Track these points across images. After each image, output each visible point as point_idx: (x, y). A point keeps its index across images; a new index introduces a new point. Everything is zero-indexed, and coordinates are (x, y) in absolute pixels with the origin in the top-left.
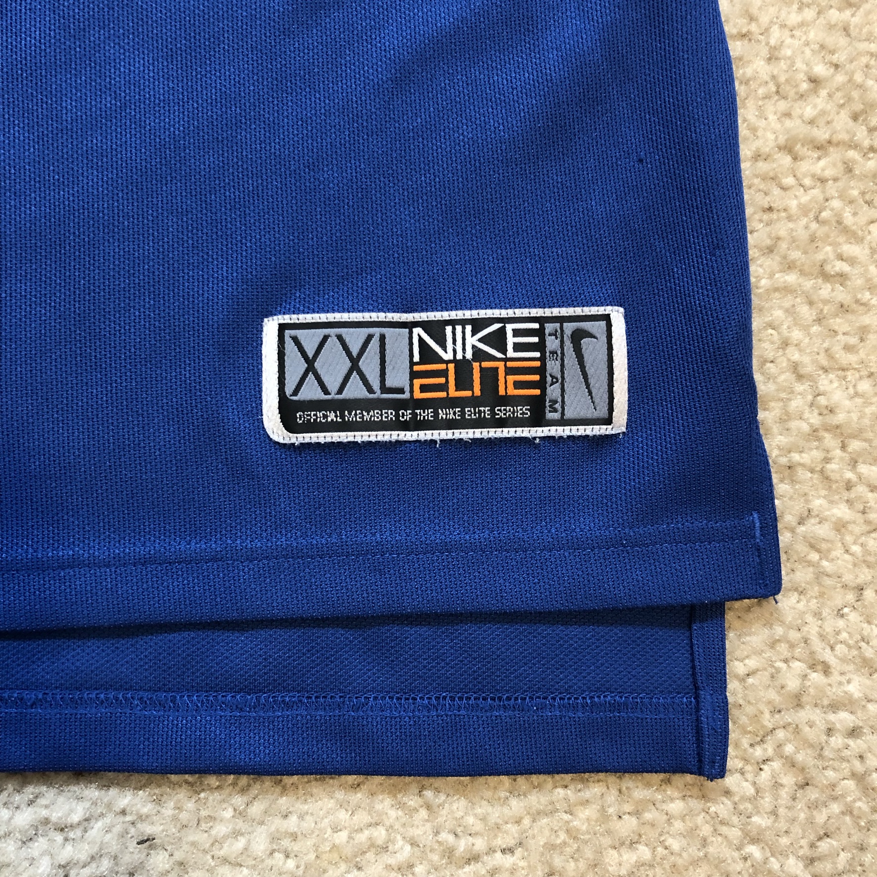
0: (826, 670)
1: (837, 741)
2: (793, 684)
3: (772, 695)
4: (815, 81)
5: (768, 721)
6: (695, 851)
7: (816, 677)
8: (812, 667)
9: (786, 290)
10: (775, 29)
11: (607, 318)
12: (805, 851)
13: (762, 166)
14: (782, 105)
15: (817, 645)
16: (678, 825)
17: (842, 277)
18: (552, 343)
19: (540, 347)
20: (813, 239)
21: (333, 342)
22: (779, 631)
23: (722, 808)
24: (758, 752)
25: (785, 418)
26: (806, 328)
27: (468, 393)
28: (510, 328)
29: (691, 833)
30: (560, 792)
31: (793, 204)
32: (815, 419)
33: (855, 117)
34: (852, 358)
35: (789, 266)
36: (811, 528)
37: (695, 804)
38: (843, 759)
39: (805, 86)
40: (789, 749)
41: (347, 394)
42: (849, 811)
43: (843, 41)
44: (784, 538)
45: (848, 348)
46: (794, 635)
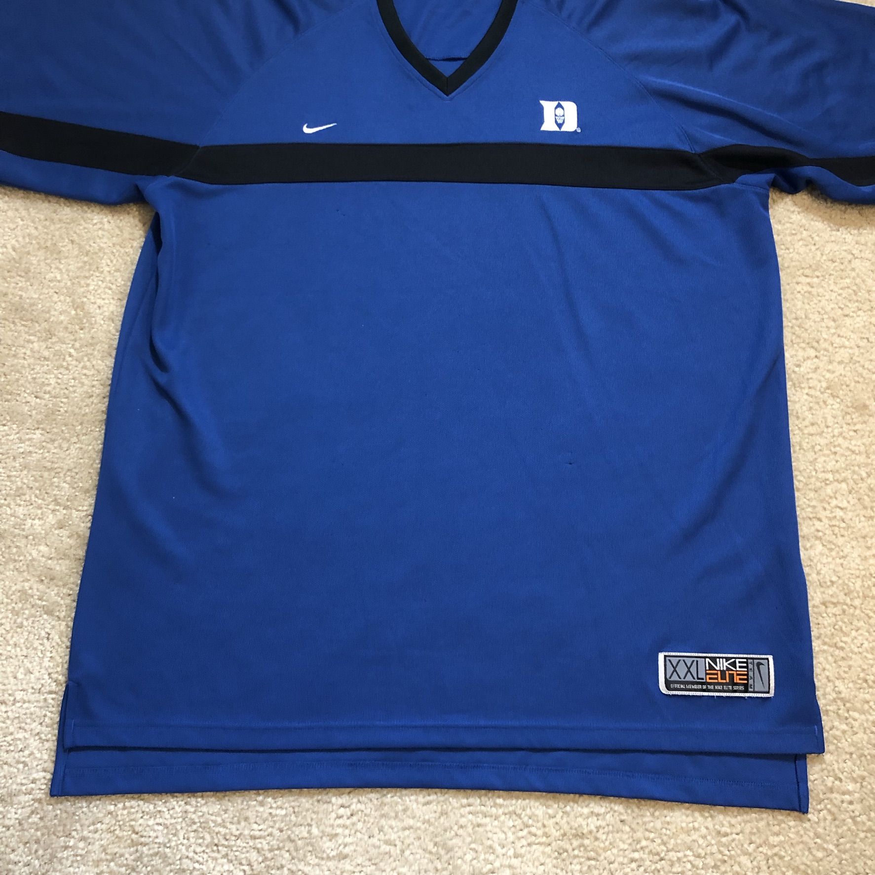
0: (841, 780)
1: (845, 805)
2: (830, 784)
3: (823, 787)
4: (832, 582)
5: (821, 796)
6: (798, 839)
7: (837, 782)
8: (836, 779)
9: (824, 651)
10: (819, 564)
11: (767, 659)
12: (836, 842)
13: (816, 610)
14: (822, 589)
15: (837, 771)
16: (793, 830)
17: (842, 649)
18: (750, 666)
19: (747, 667)
20: (832, 634)
21: (682, 662)
22: (824, 766)
23: (807, 825)
24: (819, 807)
25: (824, 695)
26: (830, 664)
27: (724, 681)
28: (737, 660)
29: (797, 833)
30: (754, 815)
31: (826, 623)
32: (834, 695)
33: (846, 595)
34: (846, 675)
35: (825, 643)
36: (834, 732)
37: (798, 823)
38: (847, 812)
39: (829, 583)
40: (829, 806)
41: (687, 679)
42: (849, 829)
43: (841, 569)
44: (825, 735)
45: (845, 672)
46: (829, 768)
